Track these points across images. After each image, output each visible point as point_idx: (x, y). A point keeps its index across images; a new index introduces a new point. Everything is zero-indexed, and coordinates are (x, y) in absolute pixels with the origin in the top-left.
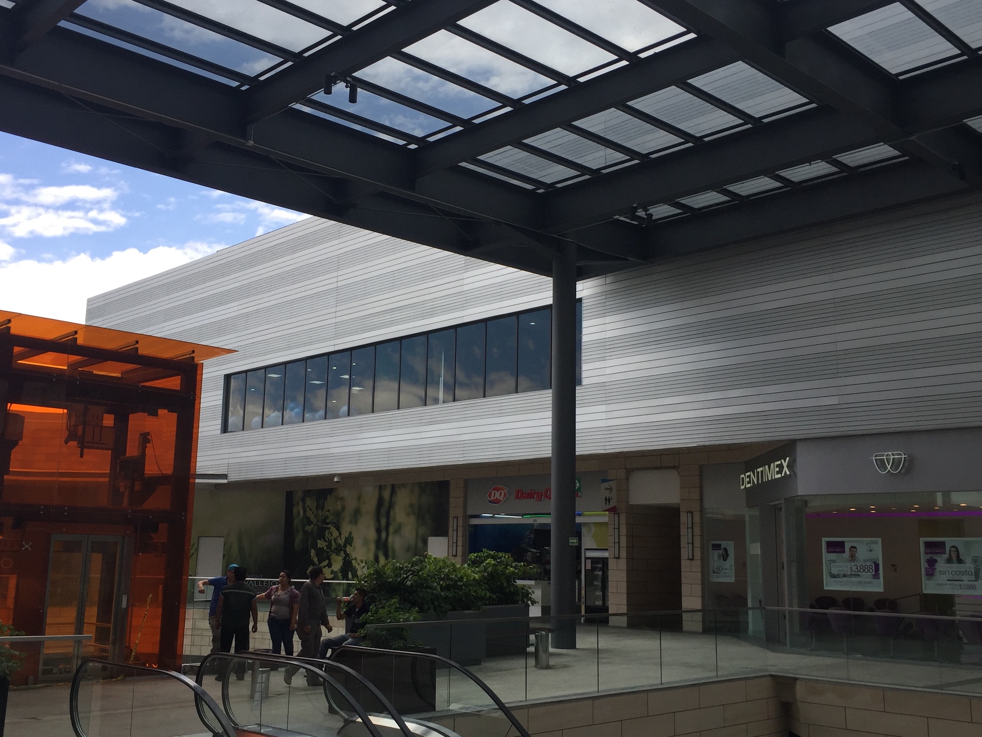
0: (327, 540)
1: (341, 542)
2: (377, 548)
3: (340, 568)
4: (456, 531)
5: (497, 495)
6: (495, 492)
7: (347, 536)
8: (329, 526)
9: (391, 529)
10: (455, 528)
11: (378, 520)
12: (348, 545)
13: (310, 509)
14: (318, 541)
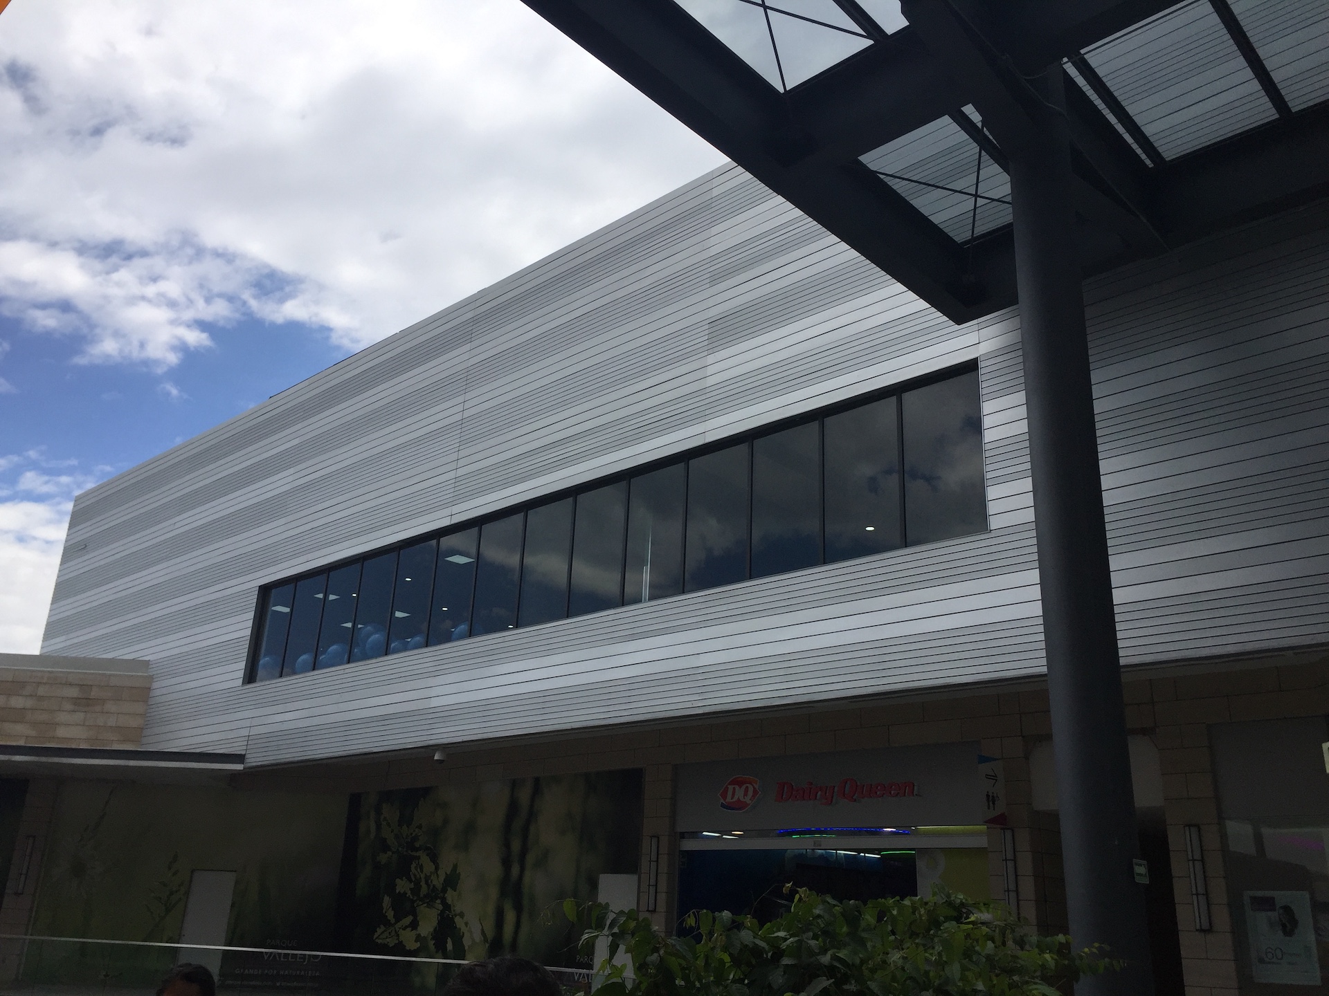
0: (413, 879)
1: (438, 882)
2: (503, 893)
3: (432, 930)
4: (655, 863)
5: (740, 793)
6: (734, 788)
7: (448, 873)
8: (417, 854)
9: (530, 859)
10: (654, 857)
11: (507, 845)
12: (449, 889)
13: (389, 825)
14: (398, 881)
